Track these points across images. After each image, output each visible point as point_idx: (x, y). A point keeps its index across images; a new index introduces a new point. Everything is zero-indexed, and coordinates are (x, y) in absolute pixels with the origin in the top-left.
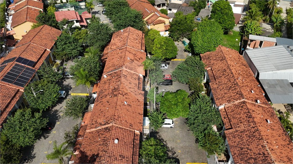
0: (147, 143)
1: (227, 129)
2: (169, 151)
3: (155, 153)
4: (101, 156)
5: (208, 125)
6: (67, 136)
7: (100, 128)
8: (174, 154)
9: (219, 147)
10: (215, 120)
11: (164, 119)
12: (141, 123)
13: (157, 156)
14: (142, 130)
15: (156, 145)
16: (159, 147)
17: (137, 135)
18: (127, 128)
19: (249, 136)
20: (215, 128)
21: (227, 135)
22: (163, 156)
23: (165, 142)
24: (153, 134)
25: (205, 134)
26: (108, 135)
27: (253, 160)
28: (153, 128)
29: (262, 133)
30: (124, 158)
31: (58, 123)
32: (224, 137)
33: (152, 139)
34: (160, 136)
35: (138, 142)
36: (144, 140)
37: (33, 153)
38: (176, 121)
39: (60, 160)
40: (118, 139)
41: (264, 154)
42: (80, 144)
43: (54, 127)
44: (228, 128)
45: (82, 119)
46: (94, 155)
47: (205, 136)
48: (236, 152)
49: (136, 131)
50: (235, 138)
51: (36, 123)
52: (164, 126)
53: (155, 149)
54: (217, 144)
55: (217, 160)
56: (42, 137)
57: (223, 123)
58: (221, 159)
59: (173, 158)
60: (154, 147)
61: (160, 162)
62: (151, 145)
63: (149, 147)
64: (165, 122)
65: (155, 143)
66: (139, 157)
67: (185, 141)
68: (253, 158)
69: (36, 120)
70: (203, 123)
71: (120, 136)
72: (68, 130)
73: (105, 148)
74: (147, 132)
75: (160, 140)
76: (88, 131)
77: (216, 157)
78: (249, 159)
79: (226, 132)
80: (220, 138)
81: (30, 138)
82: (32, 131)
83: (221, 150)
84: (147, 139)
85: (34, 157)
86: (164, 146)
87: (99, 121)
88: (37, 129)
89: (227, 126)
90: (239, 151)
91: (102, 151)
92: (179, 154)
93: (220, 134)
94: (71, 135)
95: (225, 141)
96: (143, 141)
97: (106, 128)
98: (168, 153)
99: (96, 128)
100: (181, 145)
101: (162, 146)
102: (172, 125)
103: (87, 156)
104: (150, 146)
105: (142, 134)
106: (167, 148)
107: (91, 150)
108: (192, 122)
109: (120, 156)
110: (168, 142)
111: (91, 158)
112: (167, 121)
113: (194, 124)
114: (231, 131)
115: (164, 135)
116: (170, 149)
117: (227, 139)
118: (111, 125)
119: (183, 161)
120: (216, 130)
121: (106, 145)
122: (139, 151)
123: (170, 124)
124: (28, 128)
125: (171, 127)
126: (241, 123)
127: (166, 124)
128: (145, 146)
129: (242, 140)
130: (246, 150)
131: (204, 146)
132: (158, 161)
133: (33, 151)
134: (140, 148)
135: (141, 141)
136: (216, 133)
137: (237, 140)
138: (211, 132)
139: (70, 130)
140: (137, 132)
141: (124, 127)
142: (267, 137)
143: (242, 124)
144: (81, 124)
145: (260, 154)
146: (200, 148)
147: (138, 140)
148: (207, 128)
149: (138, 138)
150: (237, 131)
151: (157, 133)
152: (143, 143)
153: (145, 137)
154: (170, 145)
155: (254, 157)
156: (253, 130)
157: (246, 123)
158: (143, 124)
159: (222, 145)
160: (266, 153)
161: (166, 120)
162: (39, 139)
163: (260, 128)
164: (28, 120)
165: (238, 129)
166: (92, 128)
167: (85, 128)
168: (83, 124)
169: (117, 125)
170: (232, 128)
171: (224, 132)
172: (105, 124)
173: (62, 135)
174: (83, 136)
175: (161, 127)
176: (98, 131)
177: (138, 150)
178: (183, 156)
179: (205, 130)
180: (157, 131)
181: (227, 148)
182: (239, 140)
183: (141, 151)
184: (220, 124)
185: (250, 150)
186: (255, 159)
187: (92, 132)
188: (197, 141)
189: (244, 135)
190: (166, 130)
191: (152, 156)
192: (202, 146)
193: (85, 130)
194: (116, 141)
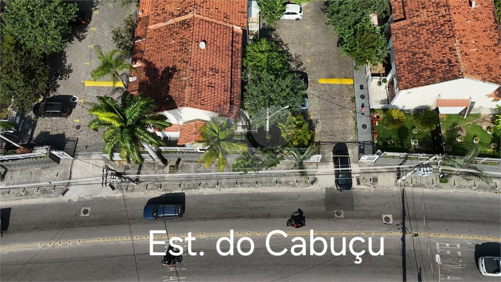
0: (255, 48)
1: (395, 21)
2: (291, 61)
3: (268, 64)
4: (180, 70)
5: (363, 14)
6: (117, 36)
7: (171, 21)
8: (299, 65)
9: (377, 52)
10: (377, 5)
11: (285, 4)
12: (243, 12)
13: (270, 69)
14: (245, 25)
15: (271, 51)
16: (274, 55)
17: (238, 34)
18: (220, 22)
19: (432, 32)
20: (374, 19)
21: (393, 32)
22: (282, 69)
23: (286, 45)
24: (265, 32)
25: (356, 31)
26: (187, 34)
27: (428, 72)
28: (264, 21)
29: (456, 27)
30: (218, 73)
31: (95, 13)
32: (388, 35)
33: (264, 41)
34: (277, 36)
35: (239, 46)
36: (250, 43)
37: (67, 65)
38: (307, 7)
39: (114, 75)
40: (204, 41)
41: (450, 61)
42: (142, 52)
43: (91, 20)
44: (398, 18)
45: (138, 6)
46: (168, 69)
47: (354, 34)
48: (403, 59)
49: (235, 27)
50: (406, 36)
51: (57, 13)
52: (286, 17)
53: (268, 58)
54: (373, 47)
55: (369, 73)
56: (75, 39)
57: (391, 10)
58: (377, 72)
59: (298, 72)
60: (267, 54)
61: (276, 78)
62: (262, 52)
63: (259, 55)
64: (287, 11)
65: (268, 47)
66: (243, 71)
67: (320, 44)
68: (430, 69)
69: (56, 8)
70: (354, 11)
71: (209, 36)
72: (116, 25)
73: (185, 57)
74: (254, 28)
75: (277, 43)
76: (151, 27)
77: (368, 68)
78: (423, 69)
79: (393, 25)
80: (380, 37)
81: (54, 39)
82: (55, 28)
83: (379, 57)
84: (254, 40)
85: (71, 71)
86: (283, 52)
87: (169, 8)
88: (63, 24)
89: (397, 14)
90: (409, 57)
91: (180, 62)
92: (308, 64)
93: (382, 30)
94: (123, 35)
95: (388, 42)
96: (247, 44)
97: (183, 23)
98: (289, 65)
99: (164, 20)
100: (312, 50)
101: (279, 52)
102: (299, 16)
103: (156, 70)
104: (260, 53)
105: (245, 32)
106: (289, 55)
107: (161, 60)
108: (335, 9)
109: (211, 69)
110: (290, 46)
111: (164, 72)
112: (290, 8)
113: (338, 12)
114: (402, 23)
115: (284, 34)
116: (294, 57)
117: (393, 38)
118: (190, 16)
119: (313, 76)
120: (376, 23)
121: (186, 51)
122: (242, 62)
123: (295, 14)
124: (46, 21)
125: (298, 19)
126: (423, 8)
127: (288, 13)
128: (252, 53)
129: (419, 39)
130: (421, 55)
131: (350, 51)
132: (273, 77)
133: (66, 60)
134: (244, 56)
135: (244, 44)
136: (375, 28)
137: (411, 39)
138: (368, 26)
139: (120, 24)
140: (238, 29)
141: (214, 20)
142: (462, 33)
143: (425, 11)
144: (137, 14)
145: (442, 62)
146: (345, 54)
147: (240, 42)
148: (360, 20)
149: (240, 39)
150: (413, 24)
151: (272, 30)
152: (249, 49)
153: (251, 38)
154: (293, 51)
155: (431, 66)
156: (442, 21)
157: (432, 9)
158: (248, 14)
159: (382, 48)
160: (453, 60)
161: (288, 5)
162: (70, 42)
163: (454, 17)
164: (41, 7)
165: (415, 20)
166: (157, 21)
167: (146, 21)
168: (140, 14)
169: (201, 17)
170: (405, 19)
171: (390, 27)
172: (180, 15)
173: (108, 35)
174: (145, 36)
175: (279, 19)
176: (169, 28)
177: (240, 59)
178: (314, 69)
179: (356, 23)
180: (273, 26)
181: (389, 54)
182: (412, 39)
183: (245, 61)
184: (385, 12)
185: (429, 56)
186: (433, 70)
187: (159, 30)
188: (340, 42)
189: (425, 30)
190: (287, 24)
191: (263, 69)
192: (347, 51)
193: (147, 26)
194: (202, 45)
